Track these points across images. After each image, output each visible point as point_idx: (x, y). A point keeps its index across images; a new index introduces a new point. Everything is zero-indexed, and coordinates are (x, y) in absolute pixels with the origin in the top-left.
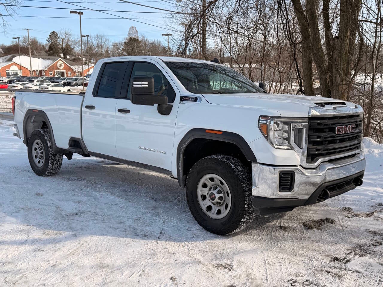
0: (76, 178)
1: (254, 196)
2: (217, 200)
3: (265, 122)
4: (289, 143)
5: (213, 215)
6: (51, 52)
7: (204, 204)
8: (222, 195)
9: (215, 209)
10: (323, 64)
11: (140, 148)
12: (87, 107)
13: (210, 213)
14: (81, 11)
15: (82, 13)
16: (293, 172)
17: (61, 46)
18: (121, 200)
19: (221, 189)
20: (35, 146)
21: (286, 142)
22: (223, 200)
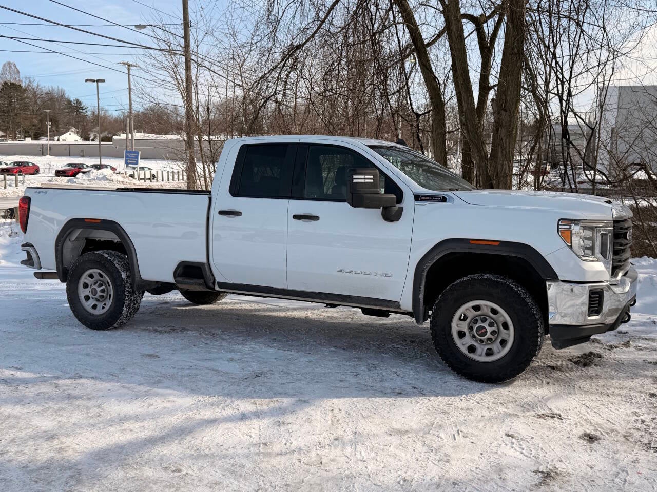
0: (168, 329)
1: (552, 325)
2: (488, 335)
3: (568, 227)
4: (593, 254)
5: (480, 356)
7: (462, 345)
8: (495, 328)
9: (481, 349)
11: (338, 271)
12: (221, 213)
13: (476, 354)
16: (602, 289)
18: (292, 353)
19: (492, 321)
20: (85, 279)
21: (589, 252)
22: (496, 335)
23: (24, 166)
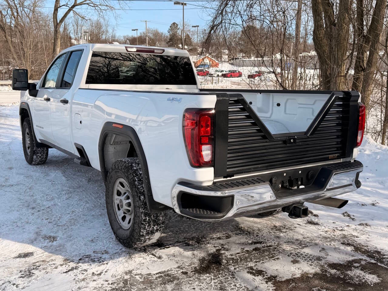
6: (171, 43)
10: (323, 54)
14: (185, 2)
15: (185, 4)
17: (180, 37)
23: (234, 73)
